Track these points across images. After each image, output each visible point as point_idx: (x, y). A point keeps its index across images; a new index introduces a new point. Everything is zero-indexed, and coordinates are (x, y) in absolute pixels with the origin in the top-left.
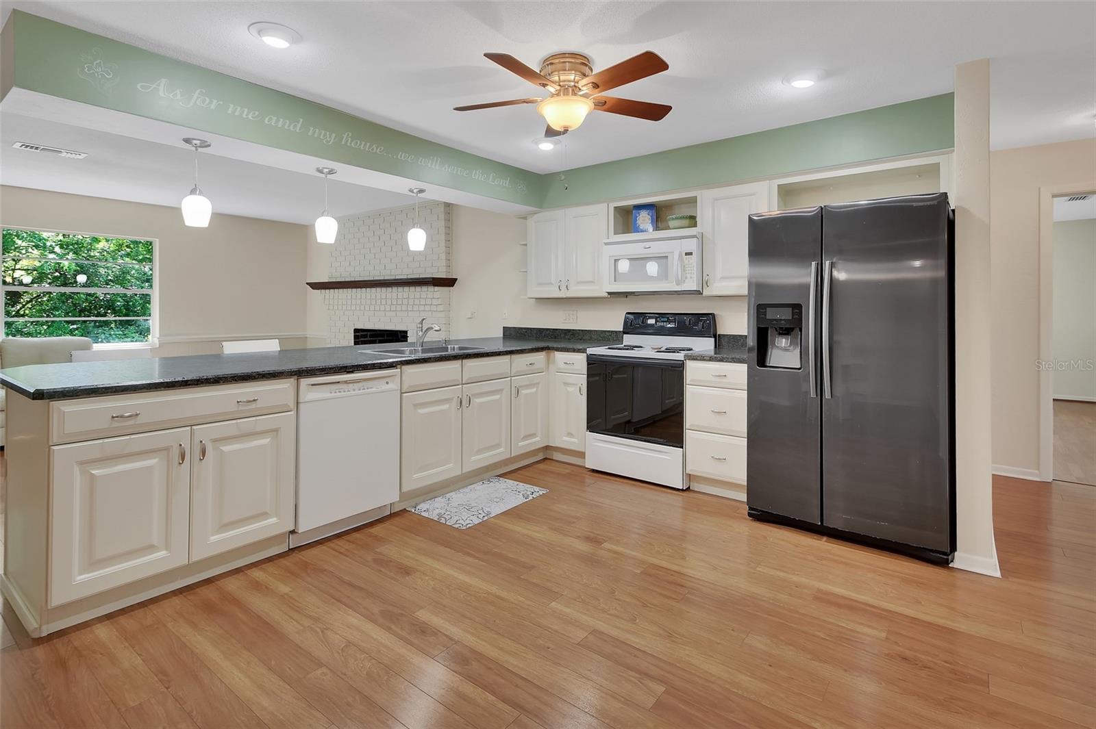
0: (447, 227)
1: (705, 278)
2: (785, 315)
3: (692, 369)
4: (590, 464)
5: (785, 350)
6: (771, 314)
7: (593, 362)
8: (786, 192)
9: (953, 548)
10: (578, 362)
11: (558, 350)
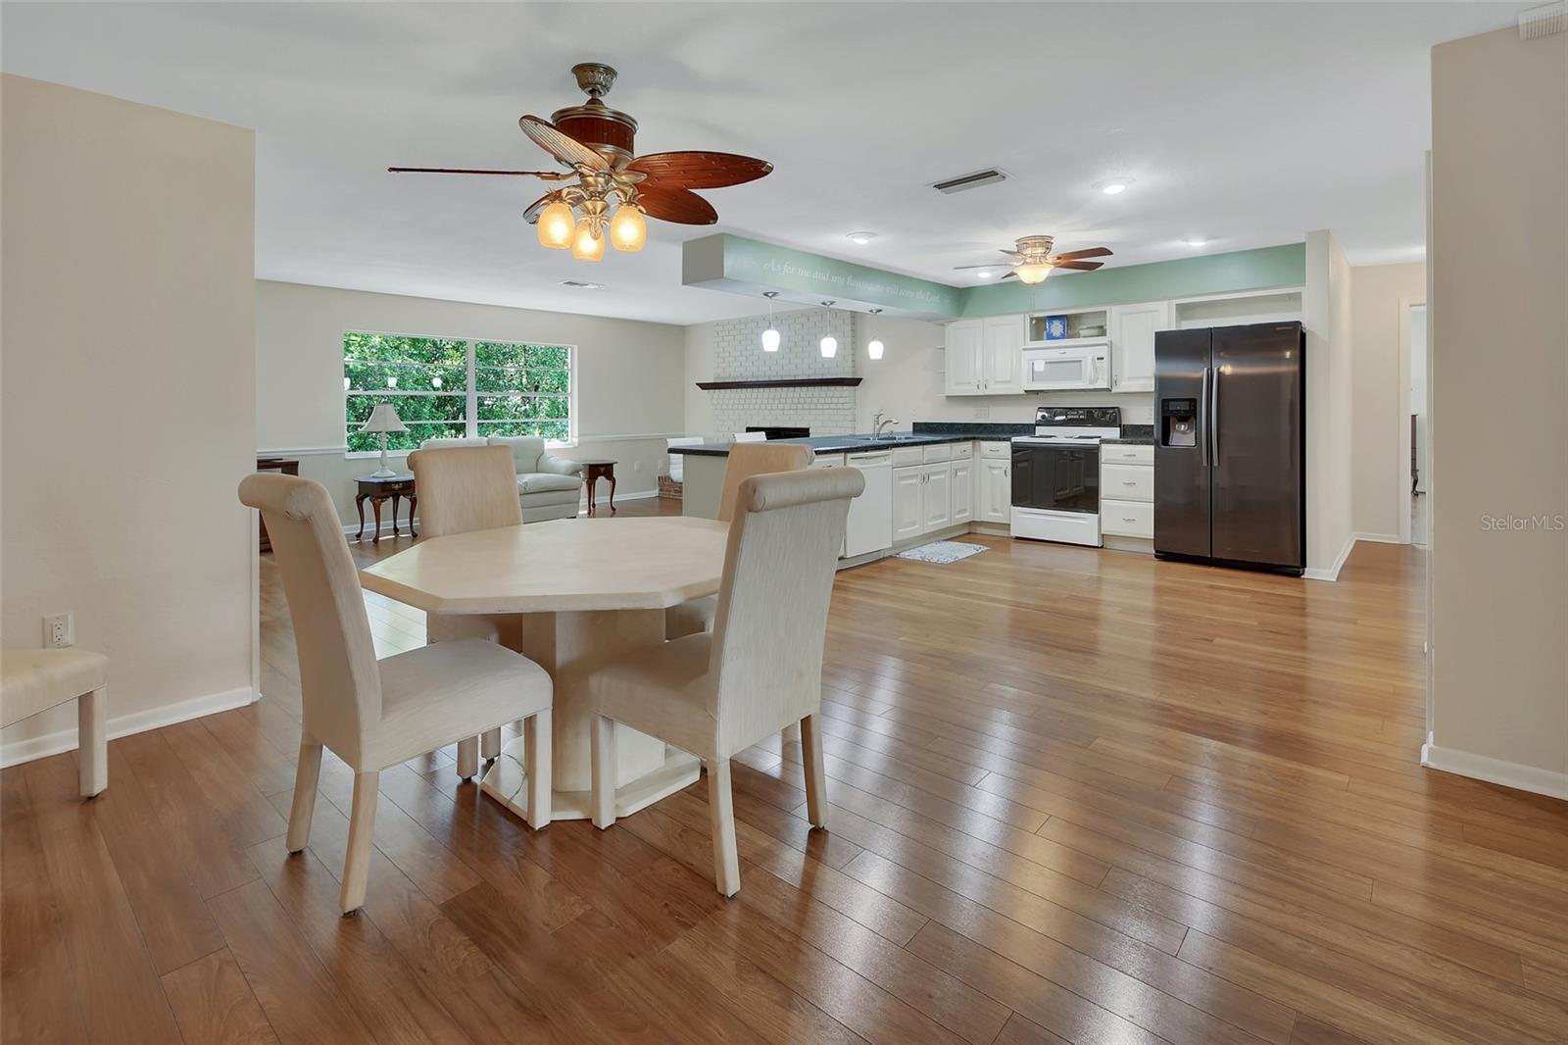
0: (853, 330)
1: (1114, 378)
2: (1184, 407)
3: (1106, 452)
4: (1014, 533)
5: (1184, 433)
6: (1172, 406)
7: (1016, 449)
8: (1183, 310)
9: (1304, 564)
10: (1004, 448)
11: (983, 439)
